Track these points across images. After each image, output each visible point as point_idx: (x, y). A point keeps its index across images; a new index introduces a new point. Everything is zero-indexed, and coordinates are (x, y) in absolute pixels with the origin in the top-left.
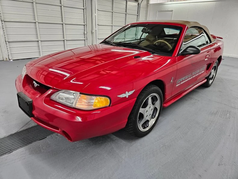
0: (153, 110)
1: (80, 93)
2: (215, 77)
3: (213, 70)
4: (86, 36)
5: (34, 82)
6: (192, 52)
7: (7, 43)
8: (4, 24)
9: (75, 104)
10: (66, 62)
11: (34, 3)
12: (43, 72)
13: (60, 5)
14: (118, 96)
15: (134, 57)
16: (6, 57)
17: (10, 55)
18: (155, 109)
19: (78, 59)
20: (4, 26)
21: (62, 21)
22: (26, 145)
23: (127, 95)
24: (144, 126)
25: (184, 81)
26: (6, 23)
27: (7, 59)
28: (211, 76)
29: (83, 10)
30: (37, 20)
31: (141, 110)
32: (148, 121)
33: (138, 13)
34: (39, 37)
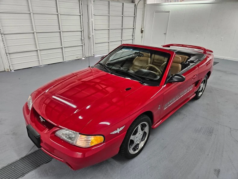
1: (80, 134)
2: (204, 90)
3: (203, 84)
4: (83, 41)
5: (40, 117)
7: (8, 54)
8: (3, 37)
9: (76, 142)
11: (32, 14)
13: (57, 13)
14: (111, 133)
15: (126, 90)
16: (7, 68)
17: (11, 66)
18: (145, 133)
20: (4, 39)
21: (60, 29)
23: (118, 131)
24: (134, 149)
25: (172, 103)
26: (5, 35)
27: (8, 69)
28: (201, 89)
29: (79, 17)
30: (35, 31)
31: (132, 137)
32: (138, 144)
33: (135, 15)
34: (38, 46)
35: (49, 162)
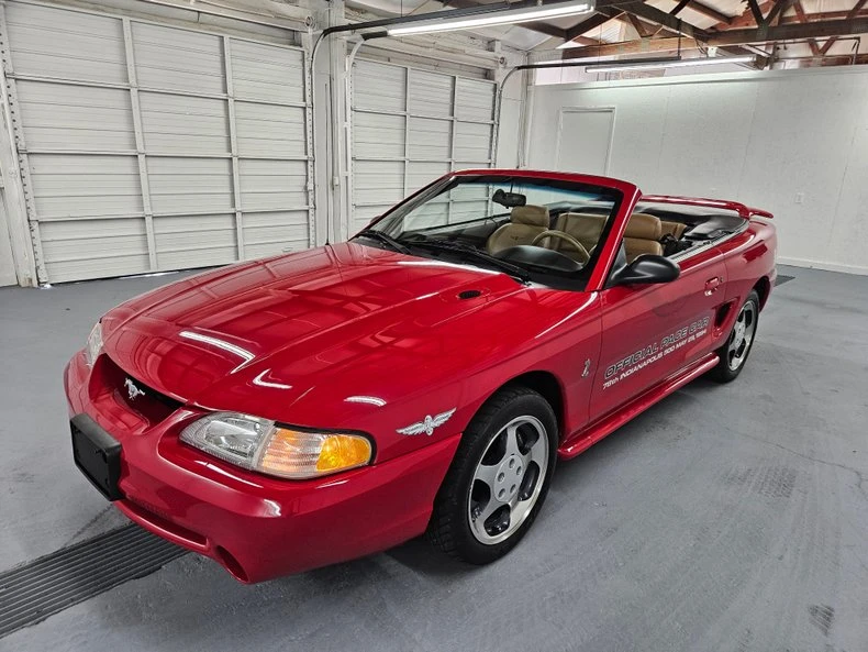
0: (522, 473)
1: (277, 425)
2: (750, 346)
3: (743, 323)
4: (311, 197)
5: (128, 382)
6: (650, 275)
7: (35, 226)
8: (25, 164)
9: (260, 461)
10: (240, 306)
11: (134, 92)
12: (160, 342)
13: (224, 96)
14: (400, 431)
15: (461, 295)
16: (26, 273)
17: (42, 267)
18: (532, 468)
19: (285, 295)
20: (27, 169)
21: (230, 150)
22: (92, 595)
23: (429, 425)
24: (493, 525)
25: (633, 366)
26: (32, 158)
27: (31, 280)
28: (736, 345)
29: (301, 112)
30: (140, 148)
31: (482, 472)
32: (506, 509)
33: (493, 119)
34: (146, 203)
35: (150, 573)
